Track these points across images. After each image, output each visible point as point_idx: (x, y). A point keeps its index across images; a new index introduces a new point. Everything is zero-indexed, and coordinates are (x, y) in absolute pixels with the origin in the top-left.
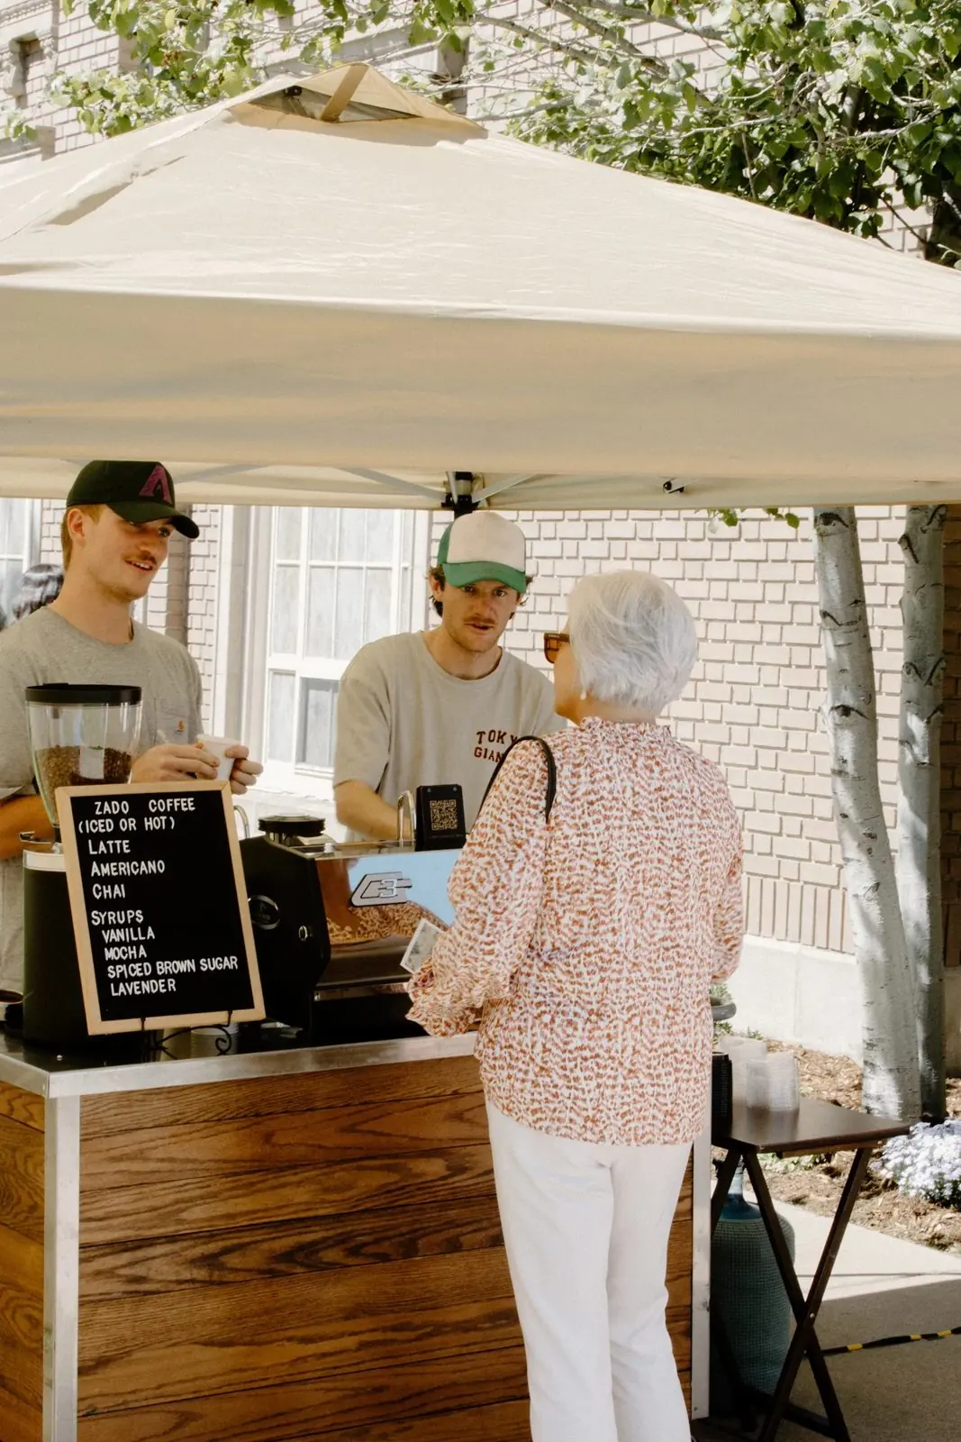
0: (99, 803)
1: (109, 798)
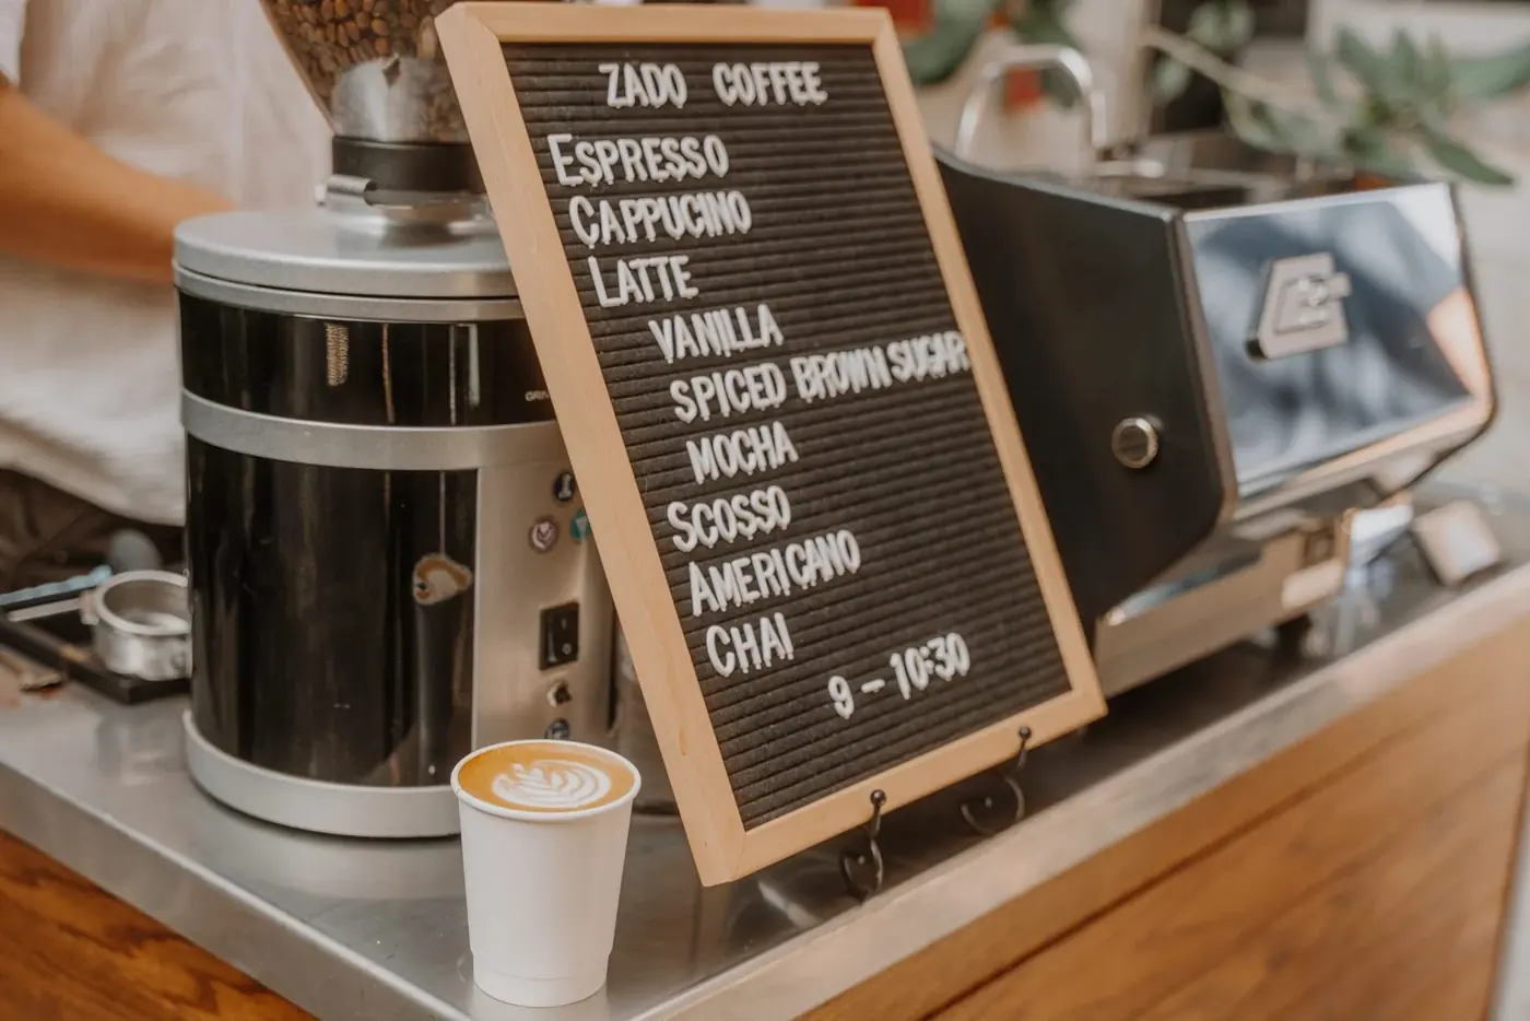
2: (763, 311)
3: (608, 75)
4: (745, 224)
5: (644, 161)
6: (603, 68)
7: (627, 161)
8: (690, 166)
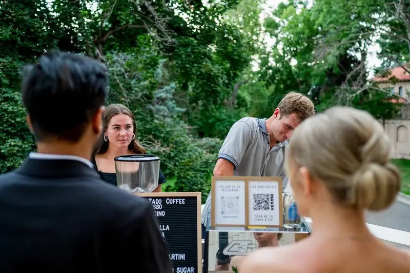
2: (168, 226)
4: (163, 215)
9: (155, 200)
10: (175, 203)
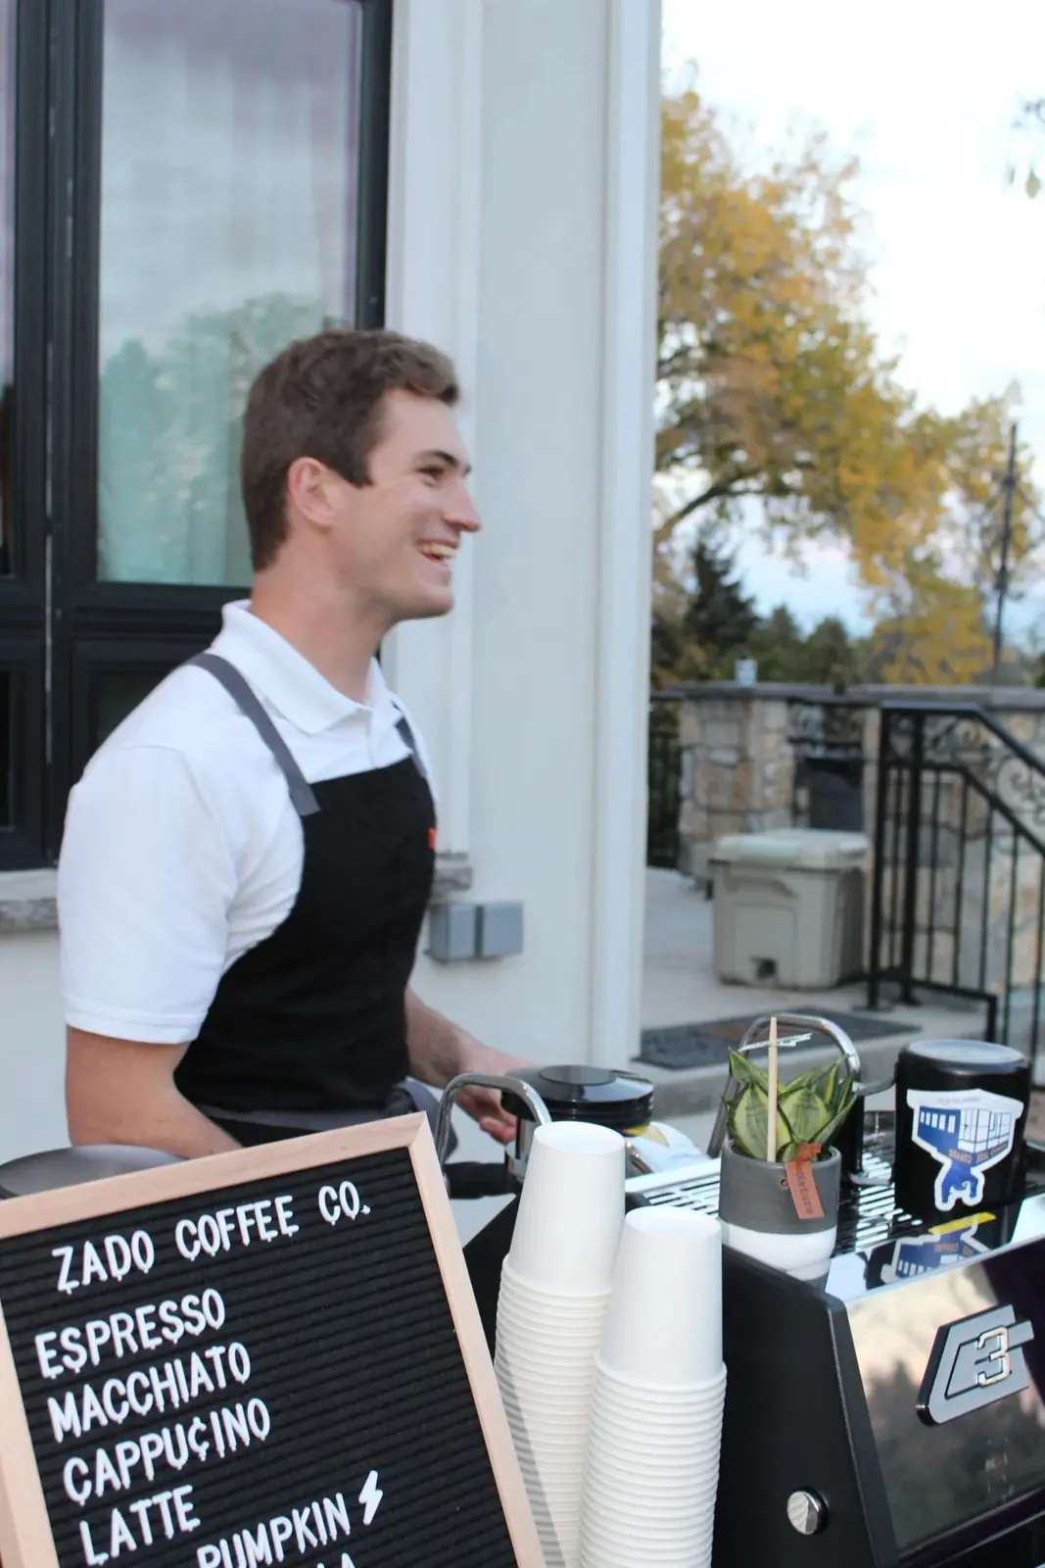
0: (67, 1252)
1: (94, 1229)
3: (61, 1258)
5: (136, 1333)
6: (56, 1252)
7: (118, 1336)
8: (189, 1326)
9: (100, 1249)
10: (235, 1235)
